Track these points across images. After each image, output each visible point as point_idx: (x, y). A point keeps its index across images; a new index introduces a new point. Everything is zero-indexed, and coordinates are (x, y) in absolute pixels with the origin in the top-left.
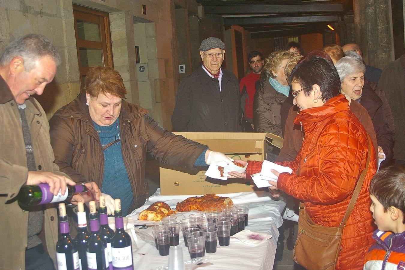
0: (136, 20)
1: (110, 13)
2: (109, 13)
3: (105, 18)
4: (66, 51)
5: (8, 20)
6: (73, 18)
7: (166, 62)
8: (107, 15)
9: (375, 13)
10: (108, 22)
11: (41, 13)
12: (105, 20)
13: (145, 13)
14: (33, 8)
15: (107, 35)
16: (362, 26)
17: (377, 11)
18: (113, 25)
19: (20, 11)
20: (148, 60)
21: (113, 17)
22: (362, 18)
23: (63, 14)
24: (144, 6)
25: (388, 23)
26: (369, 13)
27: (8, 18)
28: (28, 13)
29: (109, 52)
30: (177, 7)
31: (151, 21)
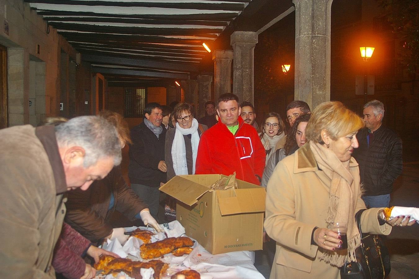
0: (32, 58)
2: (8, 48)
7: (51, 99)
8: (5, 49)
9: (242, 76)
12: (3, 53)
13: (39, 53)
15: (4, 68)
16: (221, 85)
17: (244, 74)
18: (10, 59)
20: (36, 95)
21: (10, 51)
22: (222, 78)
24: (39, 46)
25: (251, 85)
26: (237, 75)
30: (62, 51)
31: (42, 61)
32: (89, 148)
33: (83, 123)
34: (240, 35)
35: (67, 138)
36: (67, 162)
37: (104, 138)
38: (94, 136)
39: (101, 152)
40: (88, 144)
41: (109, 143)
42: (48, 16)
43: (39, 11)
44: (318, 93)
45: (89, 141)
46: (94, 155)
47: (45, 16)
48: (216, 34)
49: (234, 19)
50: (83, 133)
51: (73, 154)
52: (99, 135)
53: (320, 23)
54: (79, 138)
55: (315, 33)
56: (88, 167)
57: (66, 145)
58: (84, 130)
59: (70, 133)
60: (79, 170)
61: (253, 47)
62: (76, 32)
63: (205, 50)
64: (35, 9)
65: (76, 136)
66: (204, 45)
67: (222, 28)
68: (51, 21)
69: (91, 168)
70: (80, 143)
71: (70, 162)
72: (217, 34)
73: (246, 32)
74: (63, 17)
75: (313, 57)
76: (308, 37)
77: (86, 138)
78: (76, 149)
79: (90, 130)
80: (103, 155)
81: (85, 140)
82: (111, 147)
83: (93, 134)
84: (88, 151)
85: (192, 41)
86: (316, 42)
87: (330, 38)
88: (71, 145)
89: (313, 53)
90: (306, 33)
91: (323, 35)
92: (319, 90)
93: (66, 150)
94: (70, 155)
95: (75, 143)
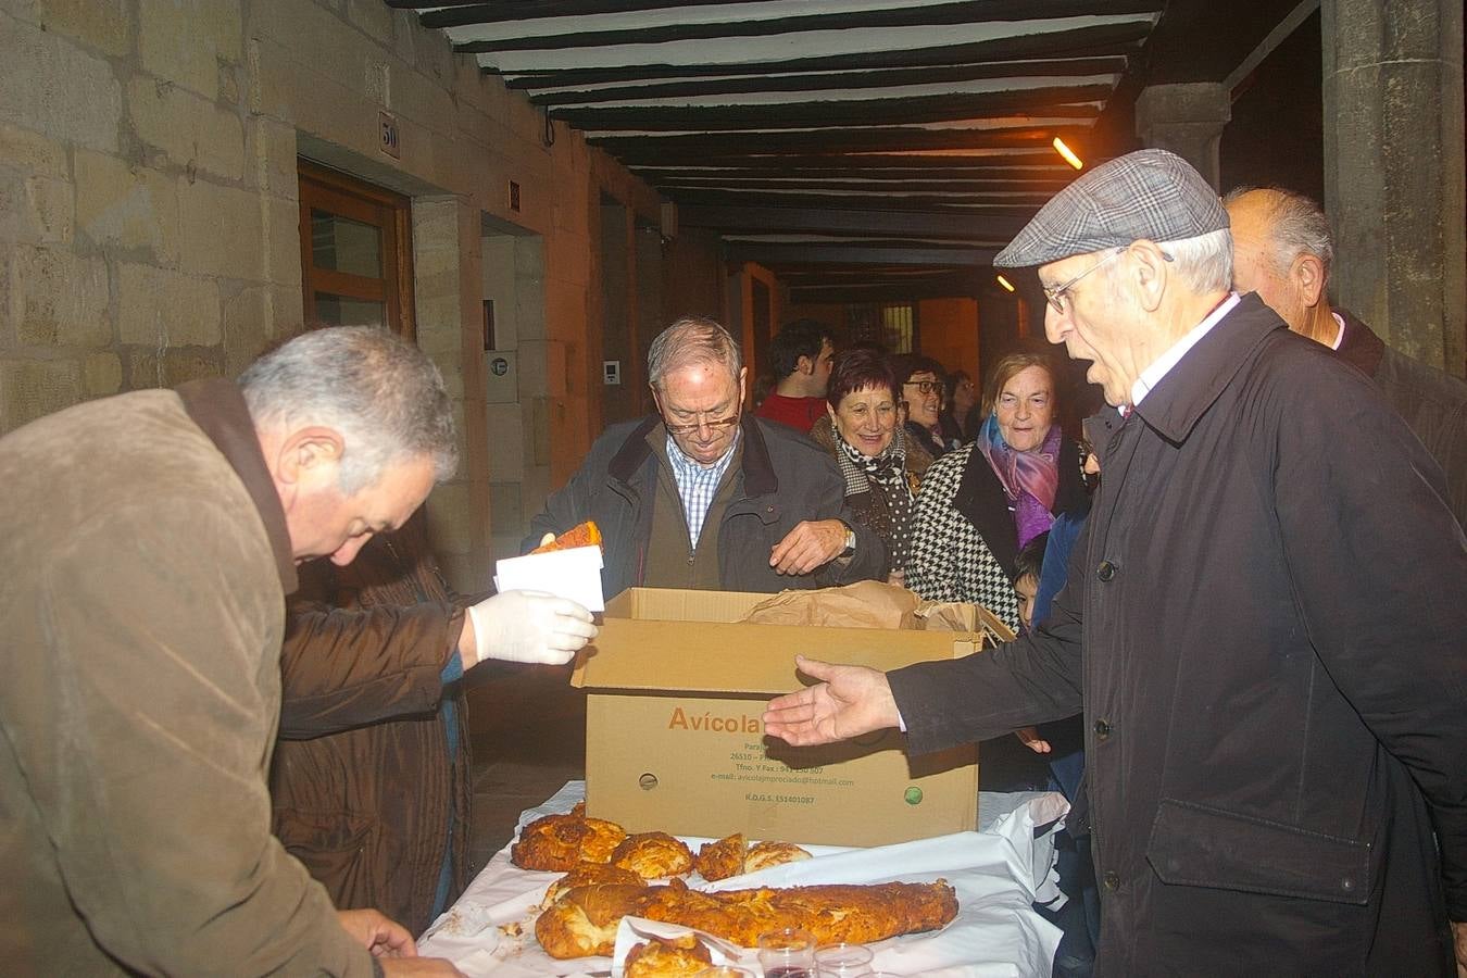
0: (492, 225)
1: (415, 197)
2: (412, 198)
3: (398, 212)
4: (268, 297)
5: (74, 181)
6: (296, 197)
7: (570, 349)
8: (405, 202)
10: (405, 223)
11: (191, 172)
12: (399, 217)
13: (516, 207)
14: (165, 153)
15: (401, 260)
18: (420, 231)
19: (116, 155)
20: (518, 341)
21: (420, 209)
23: (263, 182)
24: (515, 186)
27: (71, 175)
28: (144, 166)
29: (405, 311)
30: (606, 199)
31: (532, 233)
32: (356, 429)
33: (330, 353)
34: (1165, 98)
35: (283, 403)
36: (286, 476)
37: (399, 397)
38: (370, 390)
39: (393, 441)
40: (353, 419)
41: (417, 413)
42: (544, 91)
43: (512, 78)
44: (1412, 277)
45: (354, 408)
46: (371, 452)
47: (533, 93)
48: (1093, 103)
49: (1141, 43)
50: (334, 384)
51: (304, 453)
52: (385, 387)
53: (1416, 14)
54: (321, 400)
55: (1396, 52)
56: (354, 493)
57: (283, 424)
58: (334, 373)
59: (291, 387)
60: (326, 501)
61: (1213, 137)
62: (643, 133)
63: (1063, 161)
64: (495, 71)
65: (313, 395)
66: (1058, 143)
67: (1108, 79)
68: (556, 107)
69: (363, 494)
70: (326, 413)
71: (296, 476)
72: (1098, 104)
73: (1185, 88)
74: (589, 88)
75: (1388, 144)
76: (1369, 72)
77: (342, 399)
78: (315, 437)
79: (355, 374)
80: (400, 452)
81: (340, 406)
82: (423, 424)
83: (367, 386)
84: (353, 441)
85: (1015, 136)
86: (1399, 88)
87: (1459, 67)
88: (299, 423)
89: (1388, 131)
90: (1358, 57)
91: (1430, 56)
92: (1419, 267)
93: (283, 439)
94: (294, 455)
95: (310, 418)
